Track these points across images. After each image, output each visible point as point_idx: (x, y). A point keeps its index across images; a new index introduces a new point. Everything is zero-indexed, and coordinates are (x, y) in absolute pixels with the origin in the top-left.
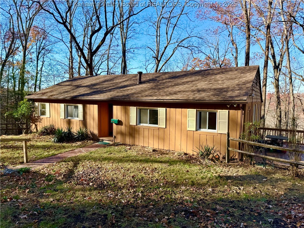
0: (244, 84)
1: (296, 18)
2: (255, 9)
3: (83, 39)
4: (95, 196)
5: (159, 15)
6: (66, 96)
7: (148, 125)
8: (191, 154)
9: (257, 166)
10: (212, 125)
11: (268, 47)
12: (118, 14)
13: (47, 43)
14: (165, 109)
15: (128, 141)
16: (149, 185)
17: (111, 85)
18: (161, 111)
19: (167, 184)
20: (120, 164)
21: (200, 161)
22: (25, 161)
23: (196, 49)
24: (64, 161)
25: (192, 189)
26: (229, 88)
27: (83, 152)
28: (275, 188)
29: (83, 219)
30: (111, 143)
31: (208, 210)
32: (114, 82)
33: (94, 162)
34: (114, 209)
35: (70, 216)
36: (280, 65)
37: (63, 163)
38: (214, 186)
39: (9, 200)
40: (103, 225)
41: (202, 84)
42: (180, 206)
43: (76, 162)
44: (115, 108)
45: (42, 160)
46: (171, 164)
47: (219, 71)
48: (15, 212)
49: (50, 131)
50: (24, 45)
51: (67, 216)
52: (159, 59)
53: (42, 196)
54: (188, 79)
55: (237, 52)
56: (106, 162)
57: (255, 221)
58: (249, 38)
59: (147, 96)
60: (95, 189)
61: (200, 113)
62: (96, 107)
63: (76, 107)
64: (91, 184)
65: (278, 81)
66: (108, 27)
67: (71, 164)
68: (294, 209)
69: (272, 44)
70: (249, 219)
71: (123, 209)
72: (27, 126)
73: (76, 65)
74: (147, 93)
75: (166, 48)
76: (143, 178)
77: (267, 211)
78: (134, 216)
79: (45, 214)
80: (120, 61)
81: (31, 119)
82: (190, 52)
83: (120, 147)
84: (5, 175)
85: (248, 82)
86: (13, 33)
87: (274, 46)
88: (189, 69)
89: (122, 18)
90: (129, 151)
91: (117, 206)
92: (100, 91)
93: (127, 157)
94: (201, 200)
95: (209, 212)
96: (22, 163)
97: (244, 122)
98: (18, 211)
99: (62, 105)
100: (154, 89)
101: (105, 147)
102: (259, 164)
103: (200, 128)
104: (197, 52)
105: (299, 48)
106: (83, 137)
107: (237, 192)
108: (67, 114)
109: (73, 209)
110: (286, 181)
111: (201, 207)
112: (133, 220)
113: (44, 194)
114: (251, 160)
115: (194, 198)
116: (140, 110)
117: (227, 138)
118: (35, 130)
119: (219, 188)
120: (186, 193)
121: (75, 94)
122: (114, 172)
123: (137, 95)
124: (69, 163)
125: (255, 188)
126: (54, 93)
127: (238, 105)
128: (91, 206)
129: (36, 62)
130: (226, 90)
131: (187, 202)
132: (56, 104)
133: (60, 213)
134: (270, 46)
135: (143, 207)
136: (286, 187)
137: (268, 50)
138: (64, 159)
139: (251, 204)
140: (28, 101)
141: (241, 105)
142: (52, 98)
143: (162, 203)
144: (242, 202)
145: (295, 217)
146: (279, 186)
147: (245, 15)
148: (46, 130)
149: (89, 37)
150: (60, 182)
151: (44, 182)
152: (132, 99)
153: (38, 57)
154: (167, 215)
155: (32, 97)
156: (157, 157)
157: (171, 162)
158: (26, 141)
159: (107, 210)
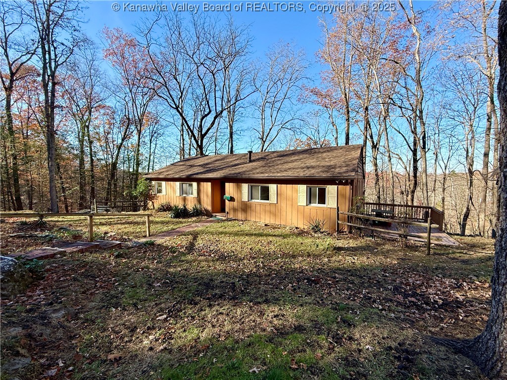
0: (350, 162)
1: (394, 100)
2: (353, 93)
3: (193, 123)
4: (220, 266)
5: (264, 100)
6: (181, 175)
7: (259, 201)
8: (302, 228)
9: (366, 238)
10: (322, 200)
11: (367, 128)
12: (226, 100)
13: (159, 127)
14: (276, 185)
15: (240, 216)
16: (268, 256)
17: (223, 164)
18: (273, 188)
19: (284, 255)
20: (236, 237)
21: (311, 234)
22: (148, 235)
23: (298, 130)
24: (184, 235)
25: (309, 260)
26: (336, 165)
27: (200, 227)
28: (388, 258)
29: (213, 286)
30: (224, 218)
31: (329, 279)
32: (225, 161)
33: (211, 236)
34: (239, 277)
35: (200, 284)
36: (378, 145)
37: (183, 236)
38: (329, 257)
39: (140, 270)
40: (233, 292)
41: (311, 162)
42: (301, 275)
43: (195, 235)
44: (227, 184)
45: (163, 234)
46: (284, 238)
47: (324, 150)
48: (149, 281)
49: (167, 208)
50: (139, 129)
51: (197, 283)
52: (264, 140)
53: (170, 267)
54: (296, 158)
55: (337, 132)
56: (223, 235)
57: (375, 288)
58: (348, 120)
59: (258, 173)
60: (217, 260)
61: (310, 189)
62: (209, 184)
63: (191, 185)
64: (212, 255)
65: (376, 159)
66: (217, 111)
67: (190, 237)
68: (411, 277)
69: (369, 125)
70: (370, 286)
71: (248, 277)
72: (145, 203)
73: (187, 147)
74: (258, 171)
75: (270, 130)
76: (260, 249)
77: (385, 279)
78: (260, 284)
79: (177, 282)
80: (227, 143)
81: (148, 196)
82: (292, 133)
83: (233, 222)
84: (133, 248)
85: (353, 159)
86: (129, 119)
87: (371, 127)
88: (292, 148)
89: (229, 104)
90: (242, 225)
91: (242, 275)
92: (212, 169)
93: (241, 231)
94: (319, 269)
95: (330, 280)
96: (145, 237)
97: (352, 196)
98: (152, 280)
99: (178, 184)
100: (264, 167)
101: (219, 222)
102: (367, 236)
103: (310, 203)
104: (299, 134)
105: (395, 129)
106: (198, 213)
107: (352, 262)
108: (182, 191)
109: (202, 278)
110: (396, 252)
111: (321, 276)
112: (260, 288)
113: (172, 264)
114: (361, 233)
115: (312, 268)
116: (252, 186)
117: (336, 212)
118: (152, 207)
119: (335, 258)
120: (304, 263)
121: (190, 173)
122: (232, 245)
123: (248, 173)
124: (189, 237)
125: (368, 258)
126: (170, 172)
127: (347, 181)
128: (218, 274)
129: (149, 145)
130: (334, 167)
131: (307, 271)
132: (172, 183)
133: (191, 282)
134: (368, 127)
135: (266, 275)
136: (398, 257)
137: (367, 130)
138: (183, 233)
139: (368, 273)
140: (145, 180)
141: (349, 181)
142: (169, 177)
143: (283, 272)
144: (359, 271)
145: (413, 284)
146: (391, 256)
147: (345, 98)
148: (163, 206)
149: (200, 120)
150: (184, 254)
151: (168, 254)
152: (244, 176)
153: (151, 140)
154: (291, 283)
155: (149, 176)
156: (271, 231)
157: (284, 236)
158: (149, 216)
159: (233, 278)
